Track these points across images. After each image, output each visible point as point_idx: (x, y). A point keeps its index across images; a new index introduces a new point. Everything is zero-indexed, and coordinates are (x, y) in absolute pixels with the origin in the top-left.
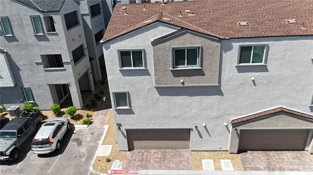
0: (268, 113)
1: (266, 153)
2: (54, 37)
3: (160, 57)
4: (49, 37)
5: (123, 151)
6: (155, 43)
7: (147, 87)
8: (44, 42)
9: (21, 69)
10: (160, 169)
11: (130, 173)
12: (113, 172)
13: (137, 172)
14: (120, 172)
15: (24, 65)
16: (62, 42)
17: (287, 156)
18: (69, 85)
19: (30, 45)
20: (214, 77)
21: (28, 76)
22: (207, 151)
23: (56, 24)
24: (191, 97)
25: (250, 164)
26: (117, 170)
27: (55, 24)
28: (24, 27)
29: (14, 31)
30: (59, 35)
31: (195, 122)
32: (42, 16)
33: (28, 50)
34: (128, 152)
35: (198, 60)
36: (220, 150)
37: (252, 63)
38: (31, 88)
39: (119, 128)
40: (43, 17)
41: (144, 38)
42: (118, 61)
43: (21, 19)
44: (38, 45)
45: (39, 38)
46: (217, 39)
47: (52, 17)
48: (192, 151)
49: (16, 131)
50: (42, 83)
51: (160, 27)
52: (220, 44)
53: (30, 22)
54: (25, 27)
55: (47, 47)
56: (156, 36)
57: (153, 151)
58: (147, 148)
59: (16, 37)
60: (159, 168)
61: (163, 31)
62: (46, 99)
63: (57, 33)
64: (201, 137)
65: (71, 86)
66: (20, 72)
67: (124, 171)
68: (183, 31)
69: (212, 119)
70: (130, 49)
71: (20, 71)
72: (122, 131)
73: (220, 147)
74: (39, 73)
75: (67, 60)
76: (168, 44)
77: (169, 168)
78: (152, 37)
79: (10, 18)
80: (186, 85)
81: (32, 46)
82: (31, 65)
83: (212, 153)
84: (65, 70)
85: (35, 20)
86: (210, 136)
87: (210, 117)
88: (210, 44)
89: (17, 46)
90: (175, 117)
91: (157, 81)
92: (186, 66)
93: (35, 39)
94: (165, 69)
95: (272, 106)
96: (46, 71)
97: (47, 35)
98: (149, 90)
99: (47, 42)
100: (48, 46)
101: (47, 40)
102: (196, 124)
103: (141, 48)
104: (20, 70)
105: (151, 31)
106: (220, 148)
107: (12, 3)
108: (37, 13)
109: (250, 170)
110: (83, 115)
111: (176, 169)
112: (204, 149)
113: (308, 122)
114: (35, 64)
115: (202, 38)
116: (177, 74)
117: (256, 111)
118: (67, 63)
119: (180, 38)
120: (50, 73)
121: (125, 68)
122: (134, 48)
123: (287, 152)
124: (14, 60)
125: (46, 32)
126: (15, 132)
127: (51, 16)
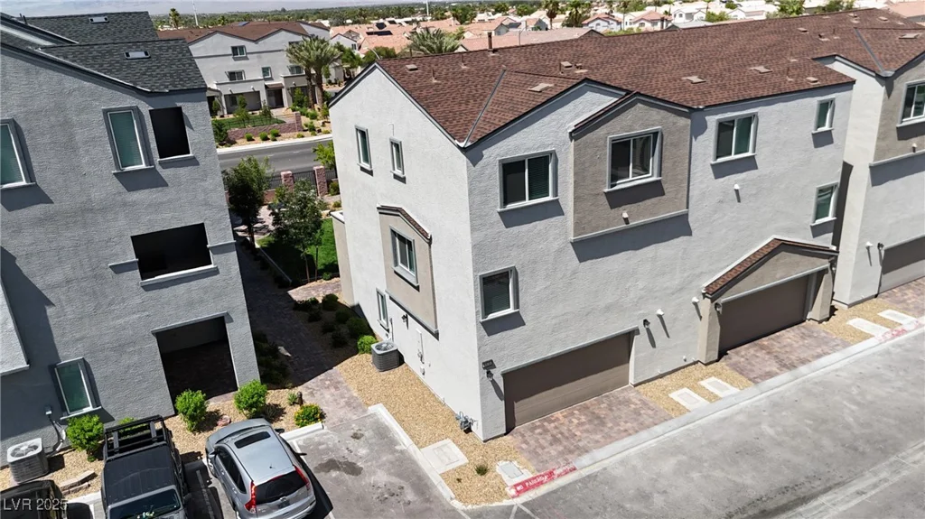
0: (762, 255)
1: (756, 345)
2: (183, 171)
3: (587, 165)
4: (165, 173)
5: (493, 439)
6: (579, 132)
7: (556, 246)
8: (147, 191)
9: (53, 300)
10: (611, 443)
11: (559, 476)
12: (519, 488)
13: (571, 466)
14: (535, 482)
15: (68, 282)
16: (208, 184)
17: (789, 338)
18: (226, 319)
19: (97, 207)
20: (679, 196)
21: (82, 318)
22: (661, 376)
23: (192, 128)
24: (637, 252)
25: (753, 371)
26: (527, 481)
27: (187, 129)
28: (75, 150)
29: (36, 169)
30: (202, 164)
31: (641, 312)
32: (145, 109)
33: (85, 225)
34: (508, 437)
35: (653, 163)
36: (686, 363)
37: (736, 153)
38: (87, 360)
39: (488, 373)
40: (150, 111)
41: (554, 123)
42: (498, 191)
43: (66, 124)
44: (125, 204)
45: (131, 181)
46: (686, 110)
47: (180, 108)
48: (635, 386)
49: (173, 487)
50: (131, 332)
51: (588, 93)
52: (689, 121)
53: (101, 131)
54: (81, 152)
55: (157, 207)
56: (577, 116)
57: (558, 414)
58: (543, 413)
59: (43, 187)
60: (608, 440)
61: (594, 103)
62: (145, 385)
63: (194, 158)
64: (653, 345)
65: (232, 321)
66: (50, 311)
67: (543, 476)
68: (629, 98)
69: (673, 294)
70: (526, 154)
71: (47, 307)
72: (494, 382)
73: (684, 357)
74: (123, 300)
75: (224, 238)
76: (601, 131)
77: (627, 433)
78: (572, 120)
79: (23, 126)
80: (632, 223)
81: (104, 210)
82: (95, 276)
83: (674, 375)
84: (215, 272)
85: (118, 122)
86: (668, 336)
87: (669, 292)
88: (674, 123)
89: (40, 222)
90: (608, 308)
91: (578, 226)
92: (631, 178)
93: (117, 185)
94: (596, 192)
95: (763, 238)
96: (147, 288)
97: (159, 168)
98: (560, 251)
99: (160, 189)
100: (162, 203)
101: (160, 183)
102: (644, 315)
103: (549, 149)
104: (50, 304)
105: (570, 106)
106: (685, 360)
107: (37, 73)
108: (129, 101)
109: (763, 380)
110: (275, 403)
111: (642, 429)
112: (659, 372)
113: (815, 259)
114: (110, 270)
115: (662, 111)
116: (616, 199)
117: (739, 258)
118: (221, 249)
119: (625, 114)
120: (165, 291)
121: (511, 206)
122: (534, 150)
123: (783, 331)
124: (25, 270)
125: (157, 159)
126: (172, 491)
127: (179, 104)
